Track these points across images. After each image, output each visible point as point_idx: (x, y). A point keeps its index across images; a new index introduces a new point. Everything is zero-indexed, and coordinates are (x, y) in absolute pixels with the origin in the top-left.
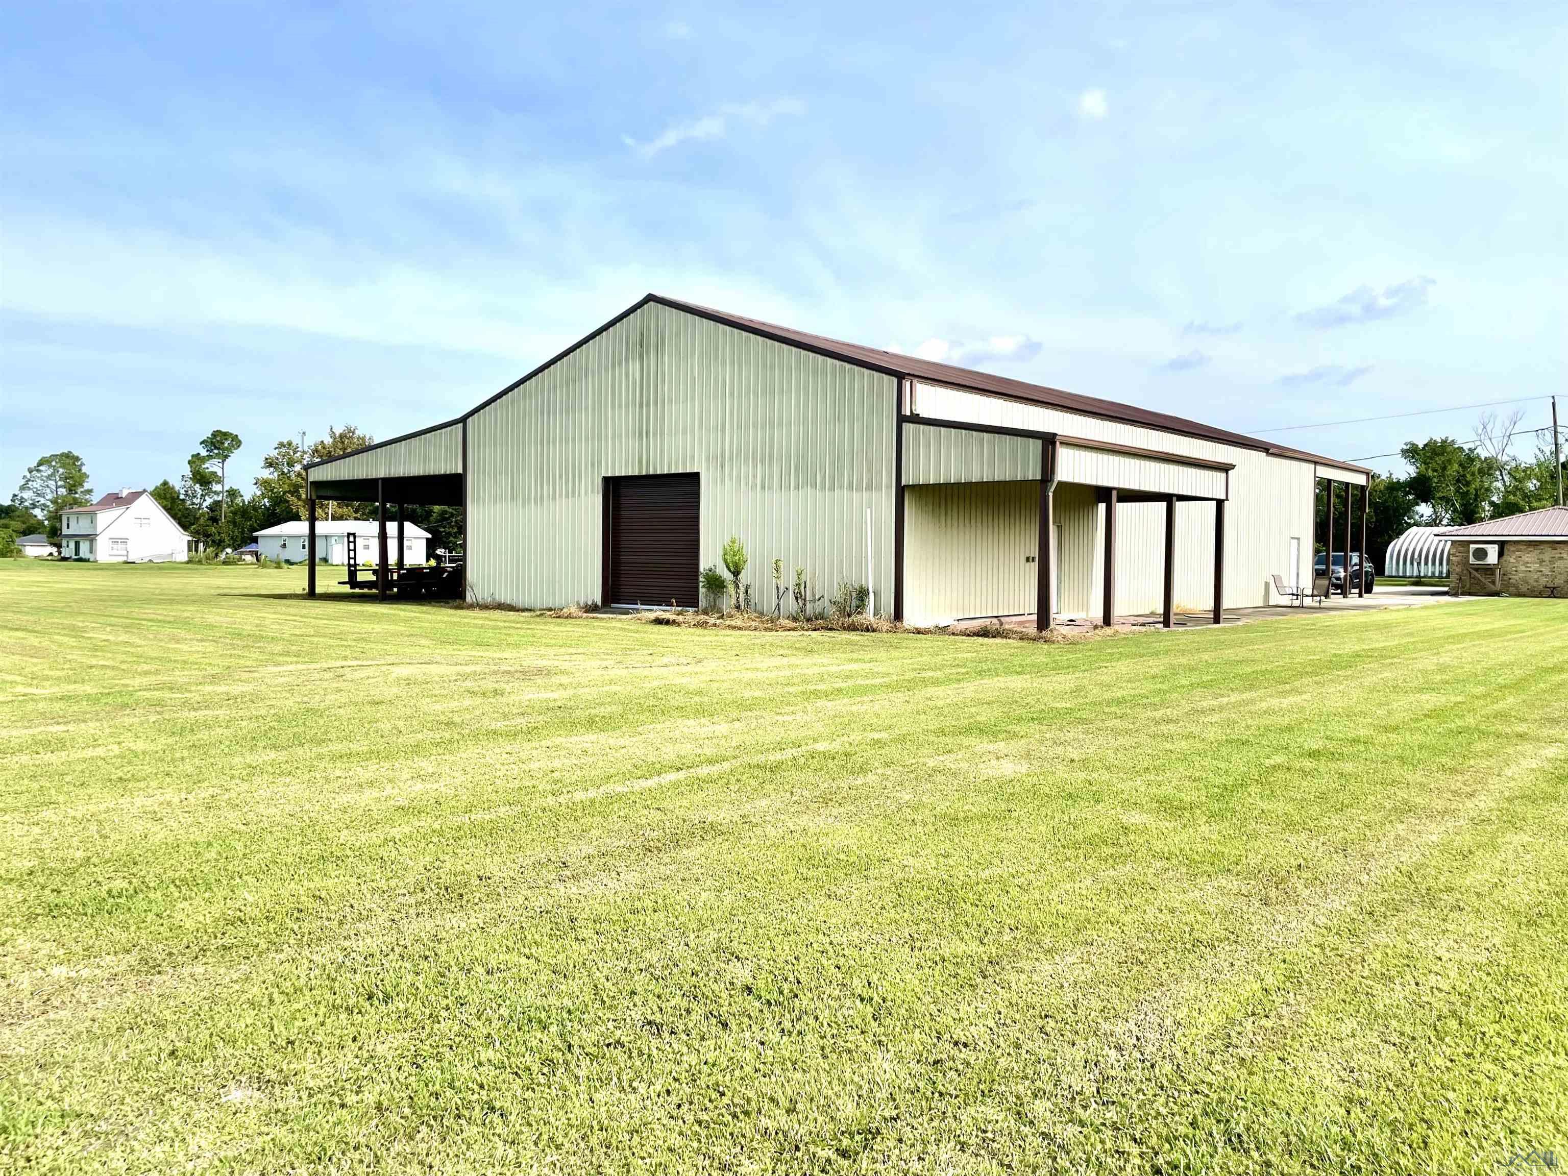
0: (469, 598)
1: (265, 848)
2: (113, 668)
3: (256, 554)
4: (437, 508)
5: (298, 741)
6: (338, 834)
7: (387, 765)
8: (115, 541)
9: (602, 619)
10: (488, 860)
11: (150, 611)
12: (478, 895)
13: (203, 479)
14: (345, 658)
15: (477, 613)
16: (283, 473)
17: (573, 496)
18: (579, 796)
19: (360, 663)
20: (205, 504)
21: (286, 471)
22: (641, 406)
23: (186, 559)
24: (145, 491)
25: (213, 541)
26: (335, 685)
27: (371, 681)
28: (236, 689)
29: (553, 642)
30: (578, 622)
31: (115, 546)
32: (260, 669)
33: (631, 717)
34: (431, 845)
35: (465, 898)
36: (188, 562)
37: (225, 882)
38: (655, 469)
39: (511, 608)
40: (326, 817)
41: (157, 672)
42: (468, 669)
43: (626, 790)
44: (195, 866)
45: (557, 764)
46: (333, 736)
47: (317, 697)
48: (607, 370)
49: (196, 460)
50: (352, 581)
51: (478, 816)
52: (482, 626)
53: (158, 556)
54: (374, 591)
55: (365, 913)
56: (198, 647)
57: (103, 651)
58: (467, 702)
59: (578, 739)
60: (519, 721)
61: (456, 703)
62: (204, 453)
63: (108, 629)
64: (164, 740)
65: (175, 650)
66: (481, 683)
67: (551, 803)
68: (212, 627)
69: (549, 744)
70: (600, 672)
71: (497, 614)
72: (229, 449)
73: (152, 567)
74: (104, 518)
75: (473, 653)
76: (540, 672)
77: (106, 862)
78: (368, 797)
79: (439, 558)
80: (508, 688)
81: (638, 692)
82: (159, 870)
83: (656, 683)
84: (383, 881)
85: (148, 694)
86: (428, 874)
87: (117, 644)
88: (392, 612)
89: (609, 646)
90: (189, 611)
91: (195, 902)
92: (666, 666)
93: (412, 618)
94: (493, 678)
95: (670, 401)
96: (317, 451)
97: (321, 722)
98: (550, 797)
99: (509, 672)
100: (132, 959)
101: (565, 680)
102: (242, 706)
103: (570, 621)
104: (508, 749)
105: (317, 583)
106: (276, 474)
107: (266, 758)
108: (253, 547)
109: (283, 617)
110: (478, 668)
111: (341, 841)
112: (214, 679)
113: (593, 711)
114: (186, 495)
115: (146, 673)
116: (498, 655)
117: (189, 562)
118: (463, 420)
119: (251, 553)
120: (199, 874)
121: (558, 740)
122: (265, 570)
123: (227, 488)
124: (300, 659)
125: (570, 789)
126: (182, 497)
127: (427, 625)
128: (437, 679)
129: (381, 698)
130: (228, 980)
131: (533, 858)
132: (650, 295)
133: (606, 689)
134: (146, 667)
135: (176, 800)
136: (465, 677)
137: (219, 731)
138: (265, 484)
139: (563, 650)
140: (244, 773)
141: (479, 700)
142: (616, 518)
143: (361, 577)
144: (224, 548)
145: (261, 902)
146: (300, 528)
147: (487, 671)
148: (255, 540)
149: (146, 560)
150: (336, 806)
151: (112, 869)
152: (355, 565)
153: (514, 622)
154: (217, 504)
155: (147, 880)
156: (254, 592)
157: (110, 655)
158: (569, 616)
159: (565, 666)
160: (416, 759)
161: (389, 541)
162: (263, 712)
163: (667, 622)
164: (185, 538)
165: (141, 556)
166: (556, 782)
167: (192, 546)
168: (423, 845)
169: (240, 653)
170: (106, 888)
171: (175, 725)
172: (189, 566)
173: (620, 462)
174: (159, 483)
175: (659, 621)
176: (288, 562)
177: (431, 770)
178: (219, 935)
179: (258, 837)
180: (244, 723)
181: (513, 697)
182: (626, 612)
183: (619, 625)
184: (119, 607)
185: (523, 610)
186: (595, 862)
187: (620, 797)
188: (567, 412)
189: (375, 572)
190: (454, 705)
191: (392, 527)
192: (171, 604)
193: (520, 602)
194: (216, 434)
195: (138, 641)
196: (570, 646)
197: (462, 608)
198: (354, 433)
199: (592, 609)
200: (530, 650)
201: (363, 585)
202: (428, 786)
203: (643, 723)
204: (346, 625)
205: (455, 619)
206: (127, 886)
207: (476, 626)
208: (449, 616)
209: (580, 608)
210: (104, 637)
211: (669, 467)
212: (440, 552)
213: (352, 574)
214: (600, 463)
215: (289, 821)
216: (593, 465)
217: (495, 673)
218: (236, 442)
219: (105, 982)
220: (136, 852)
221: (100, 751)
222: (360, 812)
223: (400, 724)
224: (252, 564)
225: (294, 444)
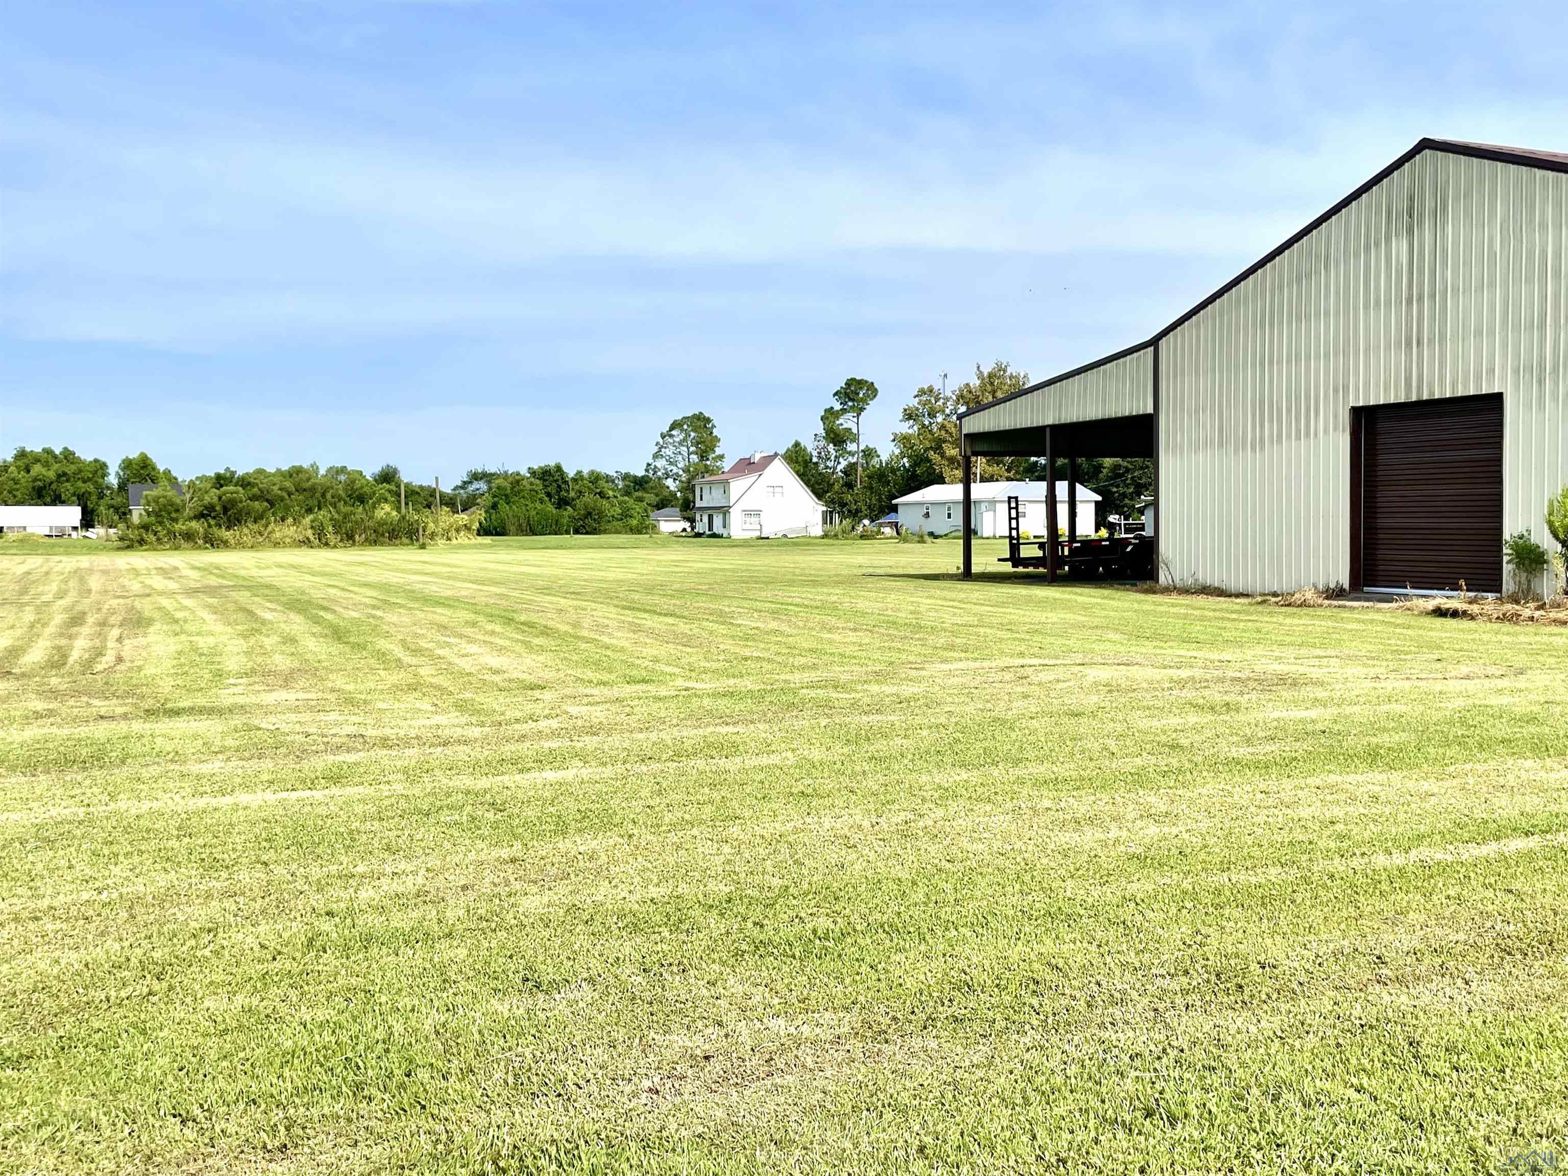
0: (1163, 578)
1: (978, 894)
2: (769, 661)
3: (895, 526)
4: (1108, 462)
5: (990, 758)
6: (1063, 885)
7: (1106, 798)
8: (748, 513)
9: (1353, 608)
10: (1269, 941)
11: (797, 595)
12: (1265, 989)
13: (837, 438)
14: (1021, 655)
15: (1174, 598)
16: (923, 426)
17: (1307, 435)
18: (1380, 860)
19: (1042, 661)
20: (840, 467)
21: (927, 423)
22: (1409, 301)
23: (820, 533)
24: (776, 455)
25: (849, 511)
26: (1019, 689)
27: (1061, 685)
28: (908, 690)
29: (1288, 639)
30: (1320, 612)
31: (748, 519)
32: (926, 666)
33: (1432, 750)
34: (1184, 911)
35: (1247, 991)
36: (823, 537)
37: (940, 934)
38: (1431, 392)
39: (1220, 592)
40: (1045, 861)
41: (815, 667)
42: (1185, 673)
43: (1450, 858)
44: (902, 908)
45: (1338, 812)
46: (1031, 755)
47: (1002, 703)
48: (1357, 256)
49: (829, 415)
50: (1015, 559)
51: (1240, 877)
52: (1186, 616)
53: (792, 531)
54: (1041, 570)
55: (1117, 995)
56: (852, 637)
57: (754, 640)
58: (1193, 718)
59: (1360, 778)
60: (1268, 748)
61: (1177, 720)
62: (838, 407)
63: (755, 615)
64: (841, 750)
65: (830, 642)
66: (1206, 693)
67: (1341, 869)
68: (864, 614)
69: (1318, 782)
70: (1369, 684)
71: (1201, 600)
72: (864, 401)
73: (787, 542)
74: (737, 486)
75: (1182, 652)
76: (1282, 680)
77: (806, 894)
78: (1090, 838)
79: (1111, 527)
80: (1243, 700)
81: (1436, 716)
82: (864, 909)
83: (1460, 703)
84: (1132, 954)
85: (812, 693)
86: (1190, 951)
87: (767, 633)
88: (1067, 596)
89: (1370, 647)
90: (835, 594)
91: (911, 955)
92: (1467, 677)
93: (1094, 605)
94: (1219, 687)
95: (1456, 290)
96: (962, 396)
97: (1013, 736)
98: (1337, 859)
99: (1238, 679)
100: (853, 1018)
101: (1321, 694)
102: (917, 711)
103: (1305, 610)
104: (1263, 786)
105: (974, 560)
106: (916, 428)
107: (958, 778)
108: (892, 517)
109: (940, 602)
110: (1198, 673)
111: (1069, 894)
112: (879, 677)
113: (1374, 740)
114: (819, 457)
115: (803, 668)
116: (1215, 656)
117: (825, 536)
118: (1154, 342)
119: (891, 524)
120: (907, 919)
121: (1333, 779)
122: (907, 545)
123: (862, 447)
124: (969, 655)
125: (1364, 849)
126: (815, 460)
127: (1112, 614)
128: (1145, 685)
129: (1081, 710)
130: (967, 1063)
131: (1331, 946)
132: (1424, 140)
133: (1386, 708)
134: (803, 661)
135: (866, 824)
136: (1182, 684)
137: (898, 741)
138: (903, 440)
139: (1304, 651)
140: (936, 795)
141: (1209, 717)
142: (1372, 466)
143: (1026, 552)
144: (860, 520)
145: (987, 963)
146: (952, 492)
147: (1208, 676)
148: (894, 509)
149: (780, 535)
150: (1052, 846)
151: (813, 903)
152: (1018, 537)
153: (1227, 611)
154: (852, 467)
155: (852, 920)
156: (901, 572)
157: (762, 646)
158: (1304, 604)
159: (1315, 673)
160: (1141, 793)
161: (1059, 506)
162: (943, 720)
163: (1455, 614)
164: (821, 508)
165: (774, 530)
166: (1341, 837)
167: (827, 518)
168: (1174, 910)
169: (899, 645)
170: (809, 926)
171: (848, 732)
172: (825, 540)
173: (1377, 385)
174: (790, 445)
175: (1440, 613)
176: (931, 534)
177: (1164, 809)
178: (946, 1003)
179: (967, 879)
180: (925, 733)
181: (1255, 714)
182: (1388, 599)
183: (1378, 617)
184: (760, 589)
185: (1238, 595)
186: (1427, 961)
187: (1444, 868)
188: (1299, 320)
189: (1041, 546)
190: (1174, 721)
191: (1062, 487)
192: (814, 587)
193: (1232, 585)
194: (851, 382)
195: (789, 631)
196: (1314, 646)
197: (1154, 592)
198: (1005, 371)
199: (1336, 594)
200: (1259, 650)
201: (1026, 562)
202: (1166, 830)
203: (1454, 761)
204: (1014, 614)
205: (1146, 607)
206: (832, 926)
207: (1177, 616)
208: (1139, 602)
209: (1318, 592)
210: (754, 625)
211: (1454, 386)
212: (1113, 518)
213: (1015, 548)
214: (1346, 388)
215: (1000, 862)
216: (1336, 391)
217: (1222, 680)
218: (872, 391)
219: (827, 1046)
220: (835, 884)
221: (775, 759)
222: (1085, 857)
223: (1112, 744)
224: (891, 538)
225: (936, 388)
